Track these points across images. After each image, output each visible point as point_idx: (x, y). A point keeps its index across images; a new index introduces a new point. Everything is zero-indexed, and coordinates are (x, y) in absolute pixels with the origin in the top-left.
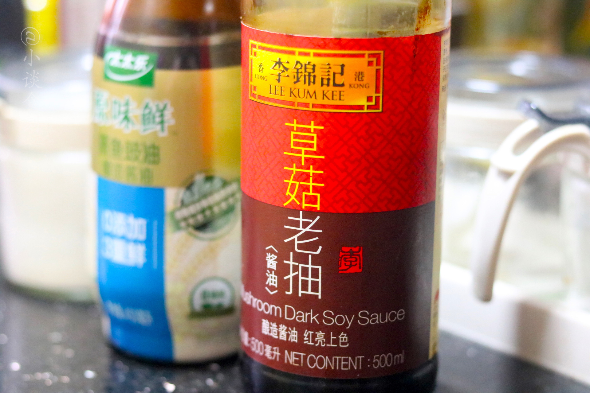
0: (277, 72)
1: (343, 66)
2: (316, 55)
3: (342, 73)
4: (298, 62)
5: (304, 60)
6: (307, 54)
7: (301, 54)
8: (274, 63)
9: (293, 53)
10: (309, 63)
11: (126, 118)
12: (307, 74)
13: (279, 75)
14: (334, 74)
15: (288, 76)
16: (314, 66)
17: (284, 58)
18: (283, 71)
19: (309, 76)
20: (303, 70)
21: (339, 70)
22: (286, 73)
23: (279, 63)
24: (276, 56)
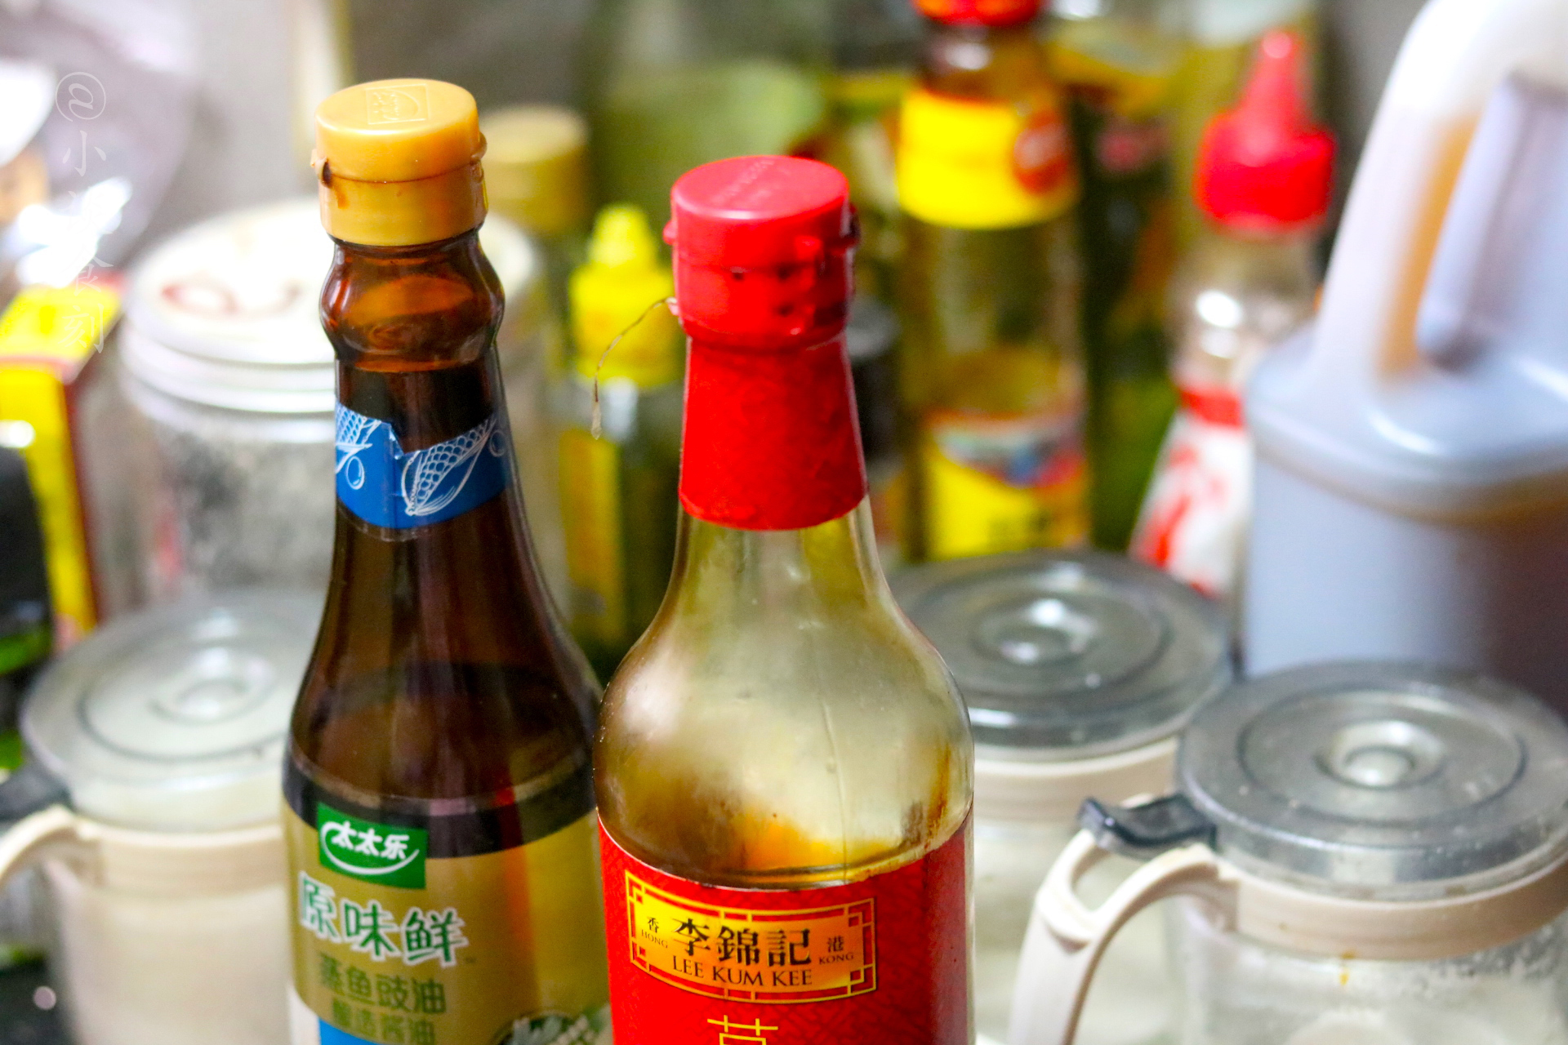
0: (688, 940)
1: (806, 933)
2: (755, 918)
3: (805, 944)
4: (724, 929)
5: (736, 926)
6: (743, 917)
7: (728, 916)
8: (681, 925)
9: (715, 914)
10: (746, 931)
11: (375, 936)
12: (743, 947)
13: (691, 944)
14: (792, 946)
15: (707, 948)
16: (755, 935)
17: (699, 920)
18: (698, 940)
19: (747, 949)
20: (735, 941)
21: (801, 940)
22: (704, 944)
23: (689, 925)
24: (685, 916)
